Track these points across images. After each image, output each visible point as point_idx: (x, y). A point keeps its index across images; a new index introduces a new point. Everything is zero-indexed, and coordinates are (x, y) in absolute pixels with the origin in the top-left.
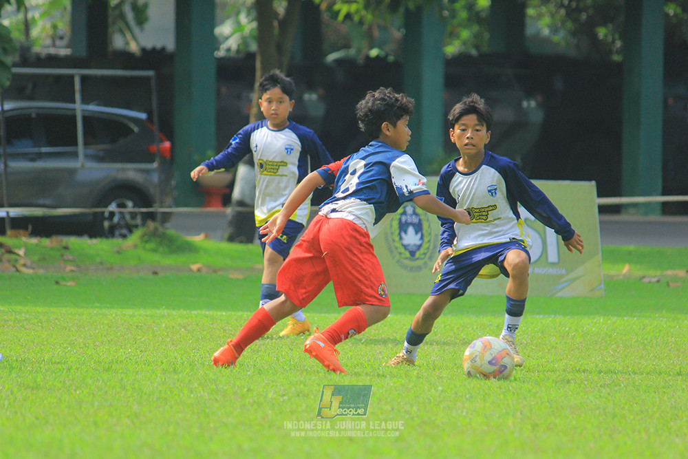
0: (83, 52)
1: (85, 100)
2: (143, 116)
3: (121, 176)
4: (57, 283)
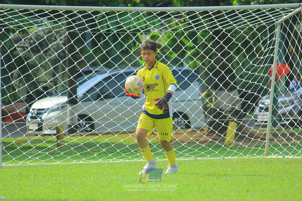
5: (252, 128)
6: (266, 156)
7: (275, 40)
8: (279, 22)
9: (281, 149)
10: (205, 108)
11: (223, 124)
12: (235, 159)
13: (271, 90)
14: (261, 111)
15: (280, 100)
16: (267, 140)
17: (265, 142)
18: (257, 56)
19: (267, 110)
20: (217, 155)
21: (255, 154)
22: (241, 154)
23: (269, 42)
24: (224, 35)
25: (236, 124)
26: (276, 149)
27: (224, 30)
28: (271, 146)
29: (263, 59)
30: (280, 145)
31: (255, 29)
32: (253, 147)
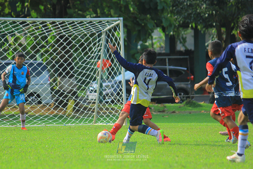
0: (168, 51)
1: (169, 65)
2: (186, 69)
3: (180, 86)
4: (163, 117)
5: (85, 104)
6: (94, 124)
7: (102, 43)
8: (105, 31)
9: (105, 119)
10: (52, 89)
11: (65, 101)
12: (73, 125)
13: (98, 78)
14: (92, 93)
15: (104, 84)
16: (96, 113)
17: (94, 114)
18: (89, 54)
19: (95, 92)
20: (60, 123)
21: (87, 122)
22: (77, 122)
23: (97, 44)
24: (67, 39)
25: (74, 101)
26: (101, 119)
27: (67, 35)
28: (98, 117)
29: (93, 56)
30: (105, 116)
31: (88, 35)
32: (86, 118)
